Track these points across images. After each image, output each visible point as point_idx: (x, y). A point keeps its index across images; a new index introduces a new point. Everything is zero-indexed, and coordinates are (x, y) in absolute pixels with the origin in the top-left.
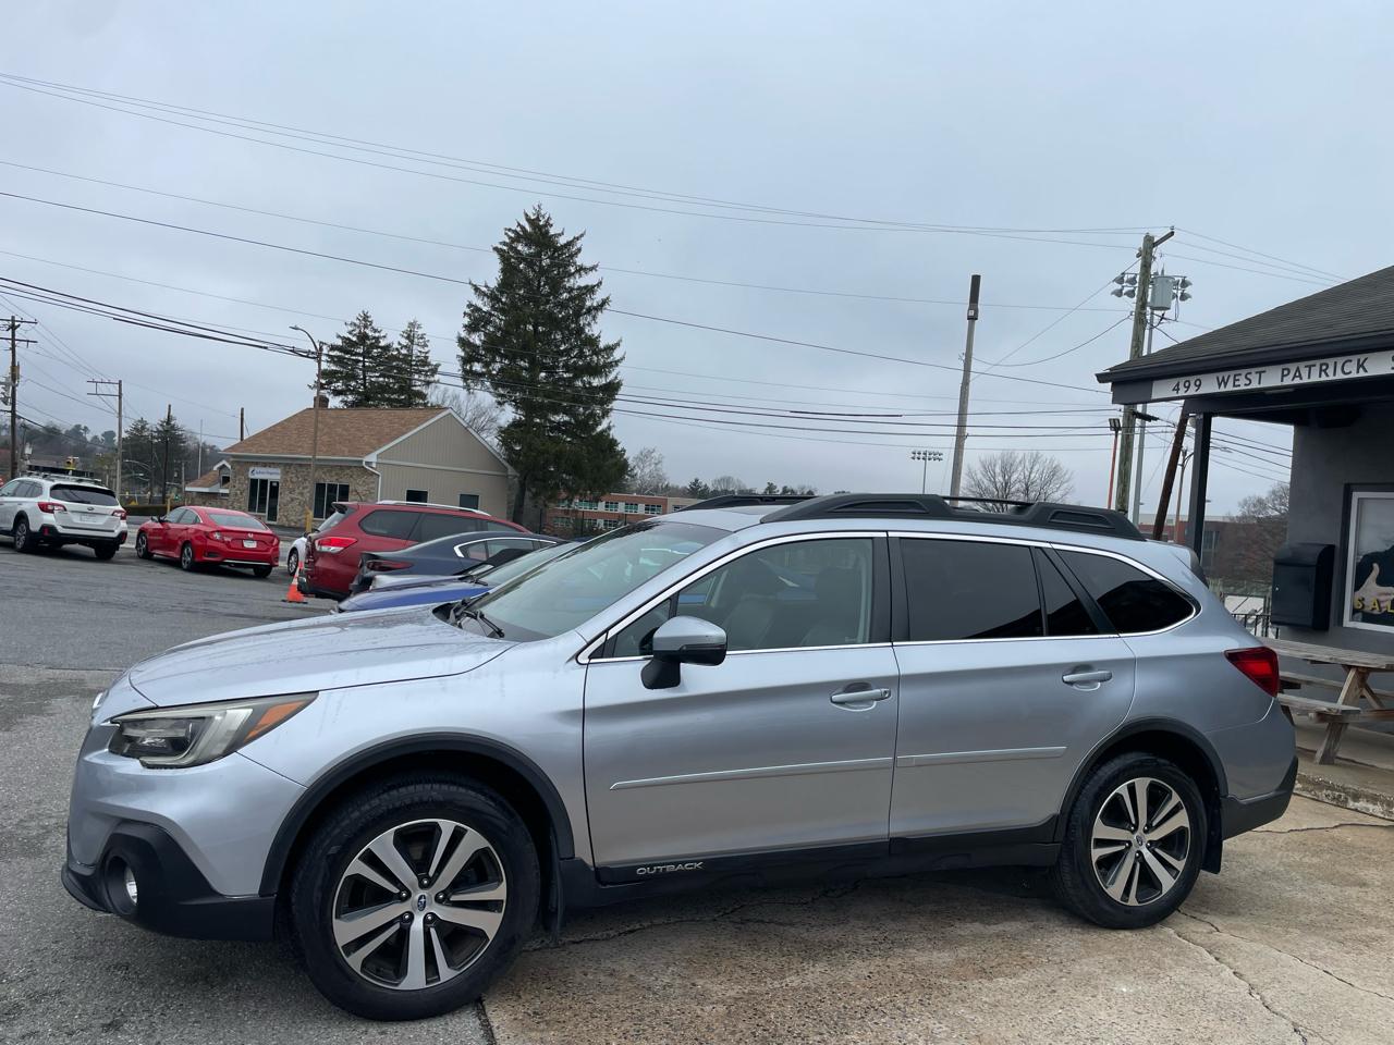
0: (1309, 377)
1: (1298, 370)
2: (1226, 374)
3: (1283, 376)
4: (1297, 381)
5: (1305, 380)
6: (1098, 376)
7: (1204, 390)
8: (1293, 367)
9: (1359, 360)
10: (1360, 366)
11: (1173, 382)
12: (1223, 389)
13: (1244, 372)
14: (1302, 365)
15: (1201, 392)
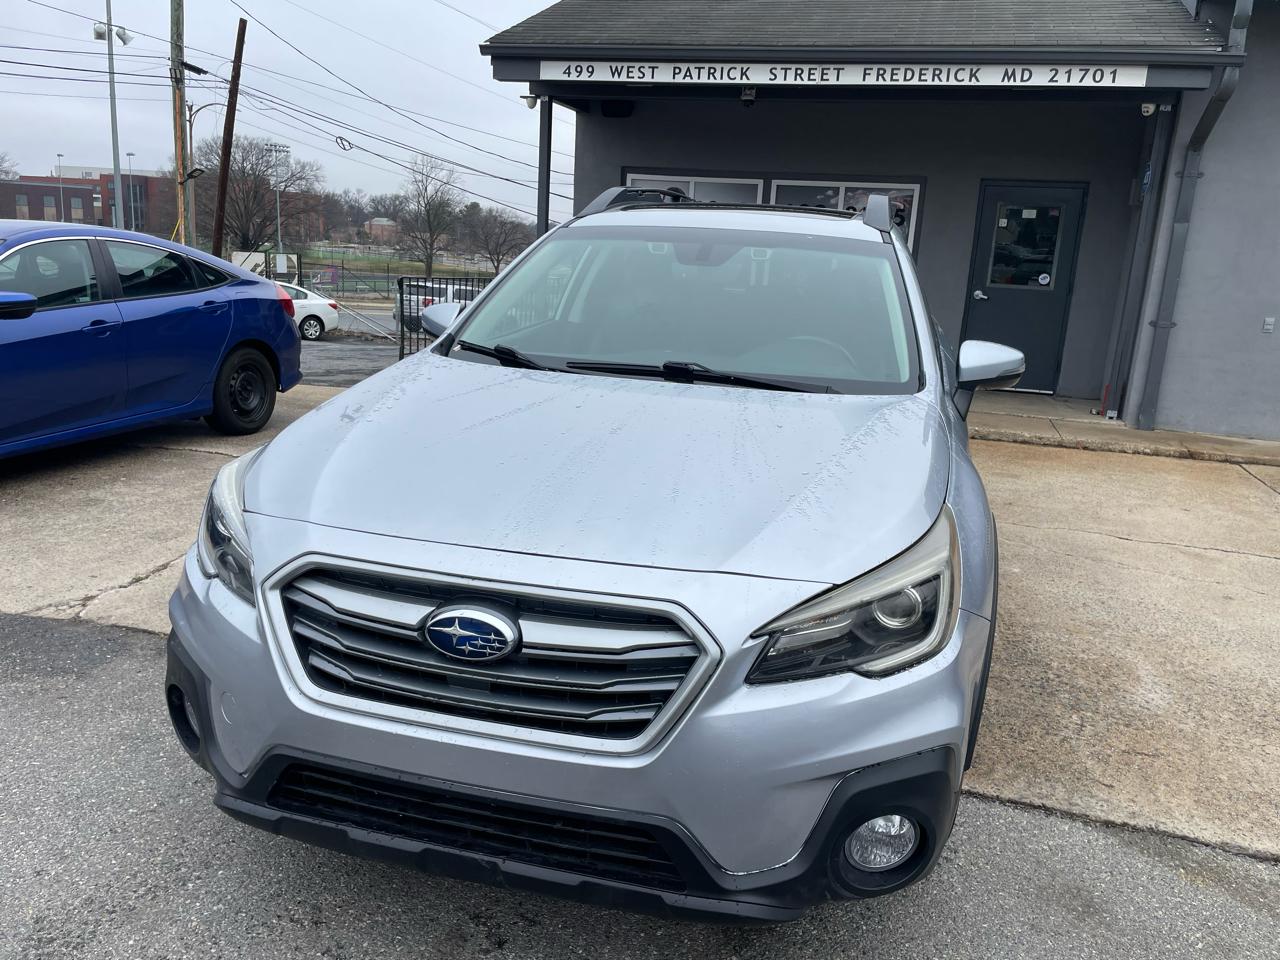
0: (699, 78)
1: (688, 69)
2: (619, 65)
3: (675, 74)
4: (688, 80)
5: (695, 80)
6: (481, 46)
7: (596, 78)
8: (684, 67)
9: (742, 69)
10: (743, 74)
11: (564, 65)
12: (616, 79)
13: (637, 65)
14: (692, 66)
15: (593, 79)
